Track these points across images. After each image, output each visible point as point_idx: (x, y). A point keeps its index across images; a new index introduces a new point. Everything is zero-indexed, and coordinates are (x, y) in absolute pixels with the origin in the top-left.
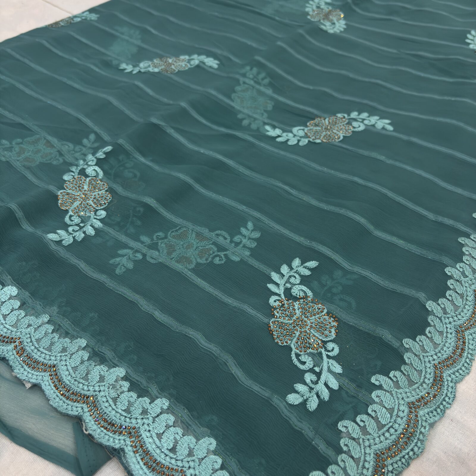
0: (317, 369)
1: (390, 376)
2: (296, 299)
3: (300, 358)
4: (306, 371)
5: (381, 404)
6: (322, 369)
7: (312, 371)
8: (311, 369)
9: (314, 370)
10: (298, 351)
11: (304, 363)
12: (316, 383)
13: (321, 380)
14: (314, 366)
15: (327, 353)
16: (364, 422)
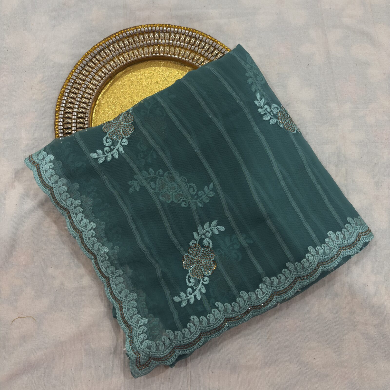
0: (195, 288)
1: (224, 305)
2: (203, 246)
3: (190, 279)
4: (189, 287)
5: (214, 315)
6: (197, 288)
7: (192, 287)
8: (192, 286)
9: (193, 287)
10: (190, 275)
11: (190, 282)
12: (191, 294)
13: (194, 293)
14: (194, 286)
15: (203, 281)
16: (202, 319)
